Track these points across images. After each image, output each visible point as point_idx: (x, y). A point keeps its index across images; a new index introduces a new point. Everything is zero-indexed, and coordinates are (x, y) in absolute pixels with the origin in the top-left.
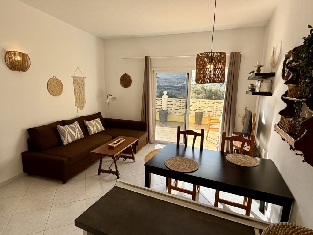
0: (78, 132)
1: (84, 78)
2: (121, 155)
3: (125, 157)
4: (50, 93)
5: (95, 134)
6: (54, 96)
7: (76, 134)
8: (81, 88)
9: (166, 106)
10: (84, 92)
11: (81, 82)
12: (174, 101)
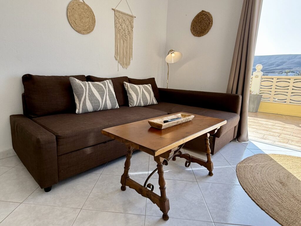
0: (107, 96)
1: (132, 17)
2: (180, 152)
3: (190, 160)
4: (71, 25)
5: (139, 107)
6: (79, 32)
7: (102, 99)
8: (127, 32)
9: (259, 88)
10: (131, 38)
11: (127, 22)
12: (275, 80)
